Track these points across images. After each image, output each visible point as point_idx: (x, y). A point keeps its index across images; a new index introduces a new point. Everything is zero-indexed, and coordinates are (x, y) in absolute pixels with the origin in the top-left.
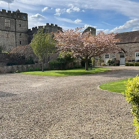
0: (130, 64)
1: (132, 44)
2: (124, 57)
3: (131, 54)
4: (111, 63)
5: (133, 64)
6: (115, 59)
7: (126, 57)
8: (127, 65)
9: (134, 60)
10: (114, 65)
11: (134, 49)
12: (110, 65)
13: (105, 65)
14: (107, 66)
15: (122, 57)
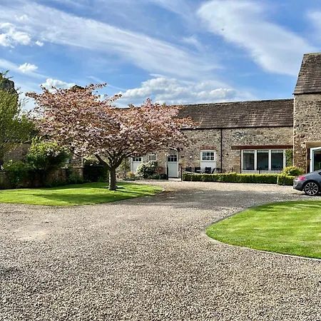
0: (194, 176)
1: (193, 132)
2: (176, 160)
3: (192, 155)
4: (148, 174)
5: (200, 176)
6: (156, 163)
7: (180, 161)
8: (187, 179)
9: (199, 168)
10: (157, 178)
11: (199, 144)
12: (145, 177)
13: (134, 178)
14: (138, 179)
15: (172, 161)
